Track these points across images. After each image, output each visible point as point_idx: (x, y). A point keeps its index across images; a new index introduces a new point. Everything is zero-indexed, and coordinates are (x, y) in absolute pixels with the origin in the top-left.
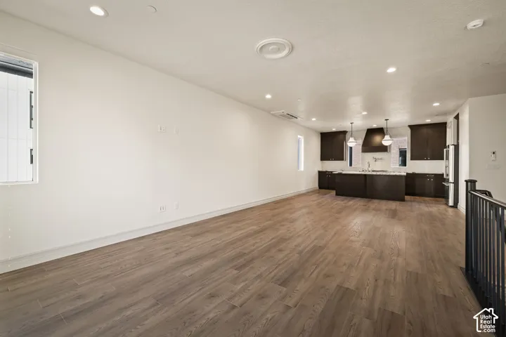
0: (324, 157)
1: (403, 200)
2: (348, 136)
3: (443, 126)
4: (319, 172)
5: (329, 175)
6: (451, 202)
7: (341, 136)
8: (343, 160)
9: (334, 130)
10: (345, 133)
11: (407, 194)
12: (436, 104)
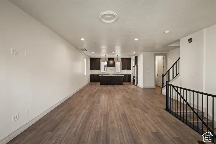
0: (92, 68)
1: (123, 84)
2: (101, 60)
3: (130, 59)
4: (90, 75)
5: (94, 76)
6: (136, 84)
7: (98, 60)
8: (100, 70)
9: (97, 57)
10: (100, 58)
11: (124, 82)
12: (135, 52)
